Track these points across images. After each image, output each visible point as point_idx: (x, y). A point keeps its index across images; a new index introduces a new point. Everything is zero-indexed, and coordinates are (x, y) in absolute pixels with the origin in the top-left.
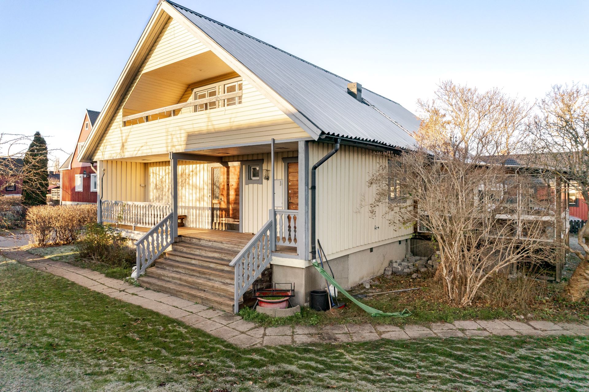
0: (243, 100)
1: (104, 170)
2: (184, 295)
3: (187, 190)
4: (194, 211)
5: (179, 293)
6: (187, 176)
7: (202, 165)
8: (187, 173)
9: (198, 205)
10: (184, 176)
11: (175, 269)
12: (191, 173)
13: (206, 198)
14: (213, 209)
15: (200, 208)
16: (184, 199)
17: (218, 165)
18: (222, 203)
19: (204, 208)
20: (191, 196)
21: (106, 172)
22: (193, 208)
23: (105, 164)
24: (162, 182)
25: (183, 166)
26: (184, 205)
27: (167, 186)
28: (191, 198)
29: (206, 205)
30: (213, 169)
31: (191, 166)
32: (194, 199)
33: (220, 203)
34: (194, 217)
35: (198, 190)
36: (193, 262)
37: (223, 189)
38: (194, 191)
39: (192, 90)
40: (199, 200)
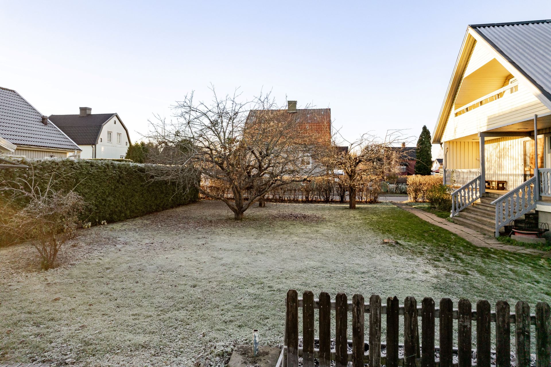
0: (519, 88)
1: (447, 148)
2: (473, 227)
3: (507, 161)
4: (512, 177)
5: (470, 226)
6: (507, 150)
7: (517, 140)
8: (507, 148)
9: (515, 173)
10: (505, 150)
11: (476, 213)
12: (510, 147)
13: (520, 167)
14: (525, 176)
15: (516, 175)
16: (505, 169)
17: (528, 138)
18: (532, 169)
19: (518, 175)
20: (510, 165)
21: (448, 150)
22: (511, 175)
23: (448, 144)
24: (491, 156)
25: (505, 142)
26: (505, 173)
27: (494, 159)
28: (510, 167)
29: (520, 173)
30: (525, 143)
31: (510, 141)
32: (512, 167)
33: (530, 170)
34: (512, 182)
35: (514, 161)
36: (488, 209)
37: (532, 158)
38: (512, 161)
39: (509, 80)
40: (515, 168)
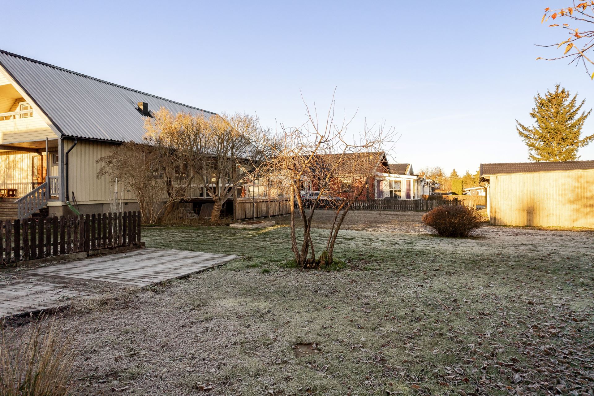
0: (33, 115)
3: (17, 171)
6: (17, 162)
7: (26, 154)
8: (17, 160)
9: (24, 182)
10: (15, 162)
12: (19, 160)
13: (29, 177)
14: (33, 184)
15: (25, 184)
16: (15, 178)
17: (36, 154)
18: (39, 179)
19: (28, 183)
20: (19, 176)
22: (21, 184)
25: (14, 155)
26: (15, 182)
27: (3, 170)
28: (19, 177)
29: (29, 182)
30: (33, 157)
31: (19, 155)
32: (22, 177)
34: (22, 190)
35: (24, 172)
37: (40, 170)
38: (22, 172)
39: (18, 103)
40: (25, 178)
